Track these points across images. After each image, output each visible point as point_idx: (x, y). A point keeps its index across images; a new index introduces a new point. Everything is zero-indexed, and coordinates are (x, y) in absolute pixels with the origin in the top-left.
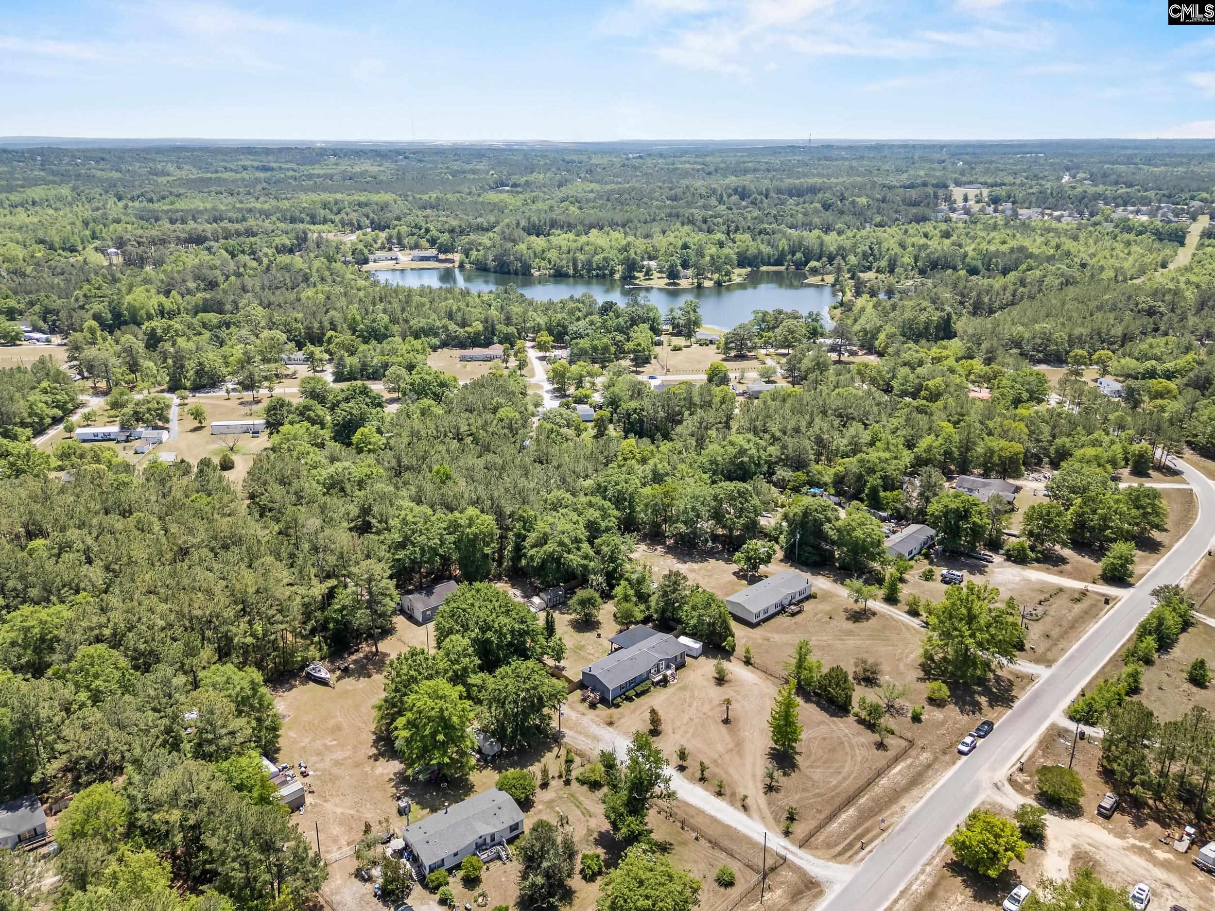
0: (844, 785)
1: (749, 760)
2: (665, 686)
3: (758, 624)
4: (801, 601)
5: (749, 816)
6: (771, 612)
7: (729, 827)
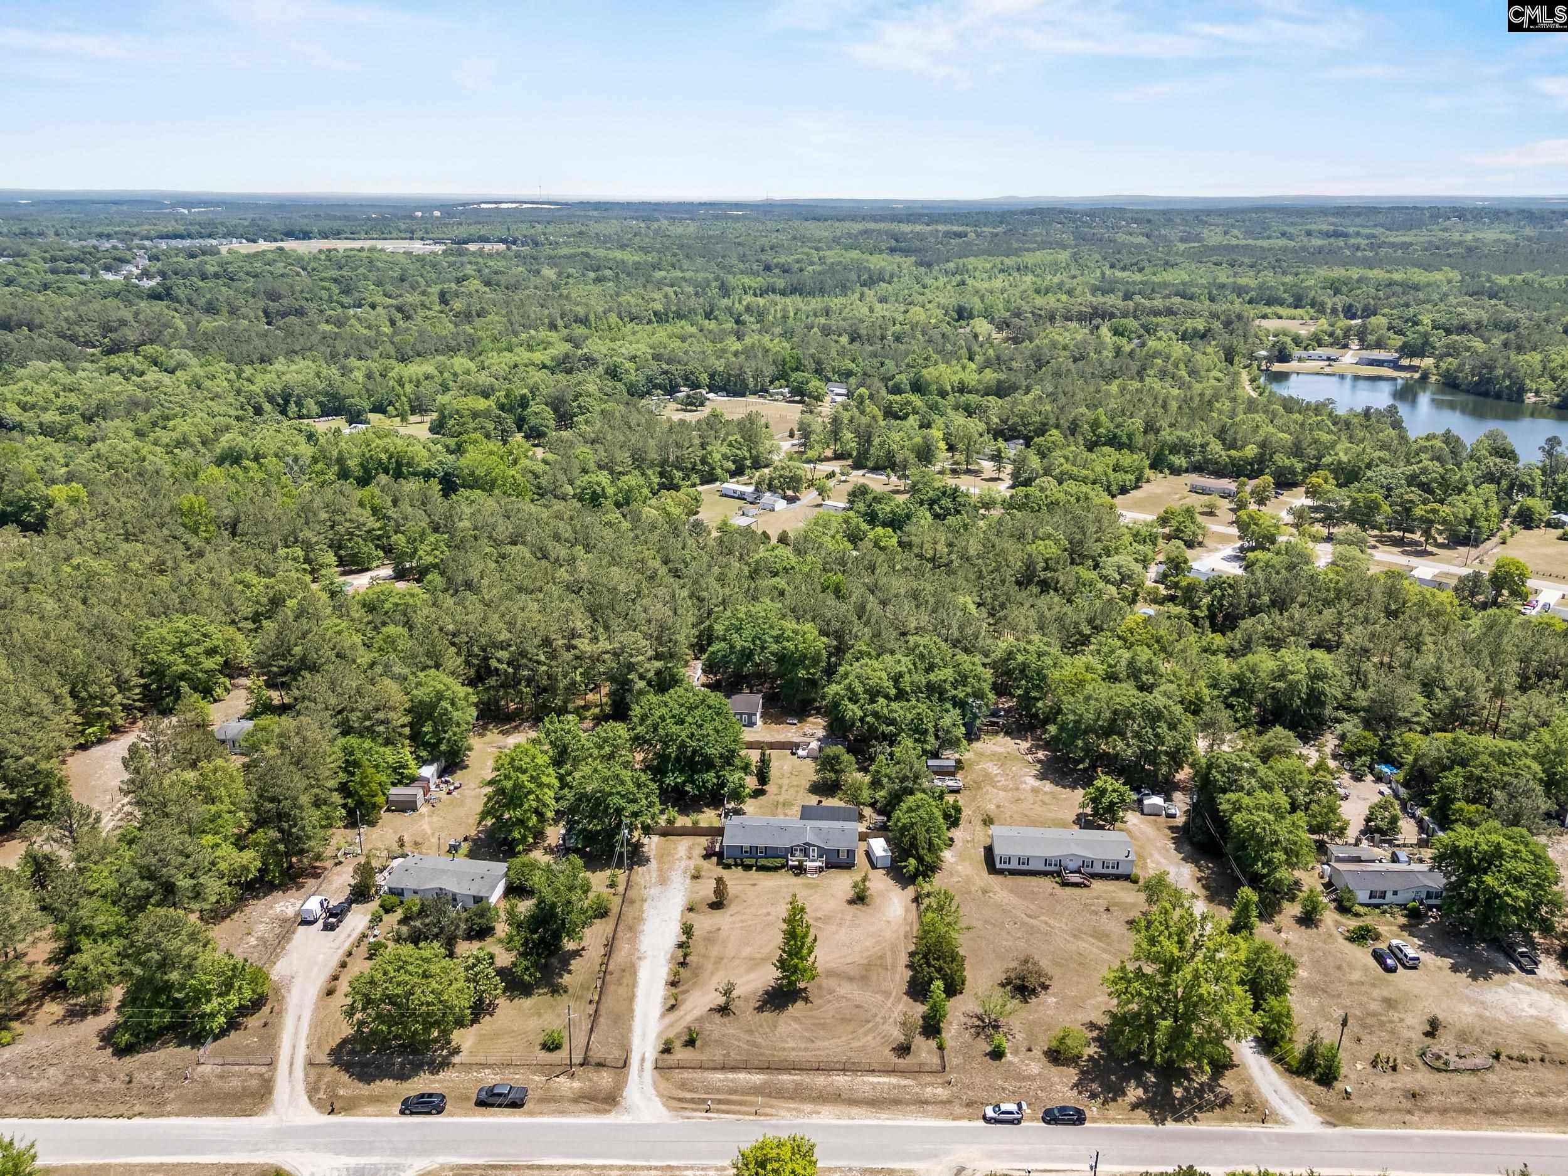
0: (794, 1053)
1: (752, 976)
2: (797, 875)
3: (1001, 872)
4: (1094, 876)
5: (663, 1016)
6: (1033, 866)
7: (631, 1011)
